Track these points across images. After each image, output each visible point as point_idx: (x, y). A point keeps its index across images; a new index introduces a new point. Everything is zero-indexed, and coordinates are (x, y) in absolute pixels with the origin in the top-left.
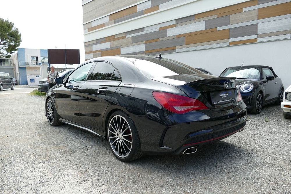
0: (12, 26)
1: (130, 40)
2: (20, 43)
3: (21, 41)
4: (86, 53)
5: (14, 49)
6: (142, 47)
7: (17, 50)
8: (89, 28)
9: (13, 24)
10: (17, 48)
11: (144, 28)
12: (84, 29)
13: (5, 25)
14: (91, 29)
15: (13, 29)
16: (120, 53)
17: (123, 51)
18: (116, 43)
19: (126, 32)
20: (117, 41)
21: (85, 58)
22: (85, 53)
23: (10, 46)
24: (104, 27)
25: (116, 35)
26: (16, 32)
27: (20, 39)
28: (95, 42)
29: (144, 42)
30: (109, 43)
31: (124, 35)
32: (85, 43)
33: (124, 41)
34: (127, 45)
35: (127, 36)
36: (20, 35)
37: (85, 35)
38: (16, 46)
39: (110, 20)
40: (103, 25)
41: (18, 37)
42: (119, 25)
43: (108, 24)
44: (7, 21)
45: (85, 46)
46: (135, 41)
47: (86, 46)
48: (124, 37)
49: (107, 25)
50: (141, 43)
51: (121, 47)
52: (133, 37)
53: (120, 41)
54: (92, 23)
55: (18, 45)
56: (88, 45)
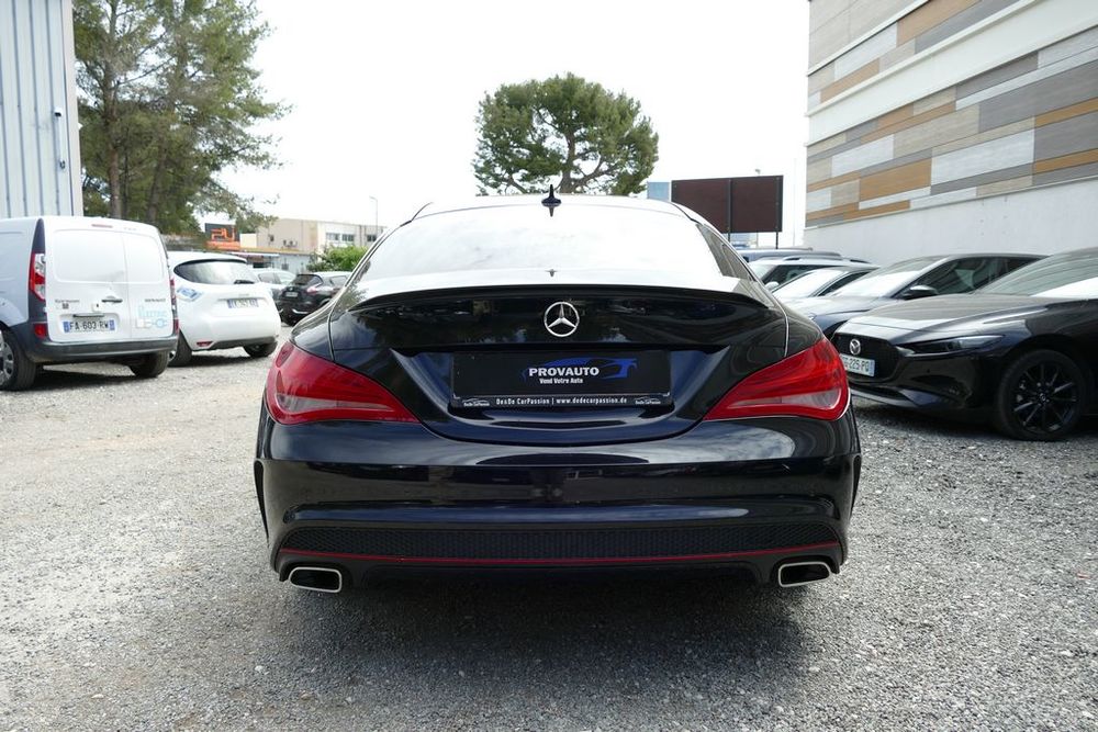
0: (634, 114)
1: (974, 115)
2: (655, 164)
3: (656, 159)
4: (810, 188)
5: (633, 184)
6: (1019, 148)
7: (643, 188)
8: (827, 84)
9: (639, 105)
10: (642, 184)
11: (1035, 54)
12: (810, 95)
13: (616, 111)
14: (830, 91)
15: (636, 123)
16: (929, 178)
17: (941, 170)
18: (915, 138)
19: (958, 86)
20: (918, 129)
21: (807, 206)
22: (808, 186)
23: (623, 177)
24: (878, 72)
25: (918, 101)
26: (645, 129)
27: (655, 151)
28: (842, 140)
29: (1031, 122)
30: (891, 138)
31: (947, 101)
32: (809, 147)
33: (948, 124)
34: (957, 143)
35: (961, 104)
36: (656, 139)
37: (810, 116)
38: (638, 177)
39: (900, 42)
40: (872, 68)
41: (647, 146)
42: (934, 54)
43: (889, 59)
44: (622, 97)
45: (809, 158)
46: (994, 119)
47: (811, 160)
48: (950, 109)
49: (888, 65)
50: (1018, 126)
51: (935, 151)
52: (985, 106)
53: (931, 128)
54: (837, 63)
55: (647, 174)
56: (819, 153)
